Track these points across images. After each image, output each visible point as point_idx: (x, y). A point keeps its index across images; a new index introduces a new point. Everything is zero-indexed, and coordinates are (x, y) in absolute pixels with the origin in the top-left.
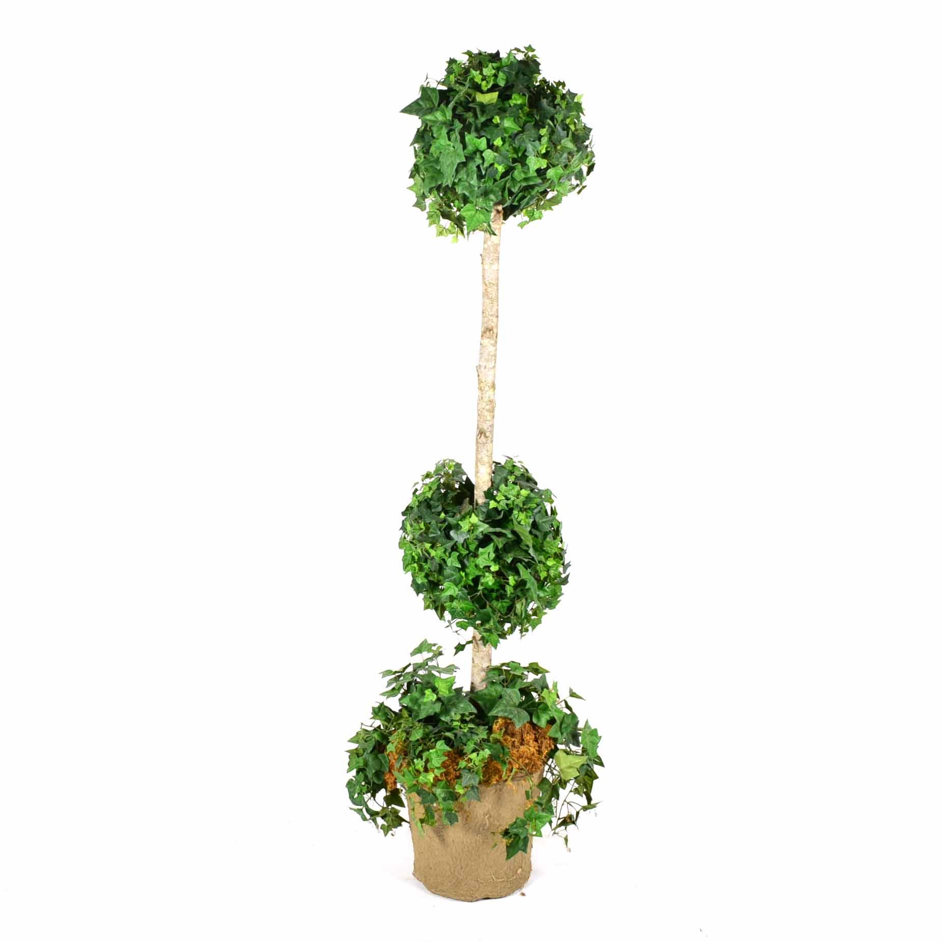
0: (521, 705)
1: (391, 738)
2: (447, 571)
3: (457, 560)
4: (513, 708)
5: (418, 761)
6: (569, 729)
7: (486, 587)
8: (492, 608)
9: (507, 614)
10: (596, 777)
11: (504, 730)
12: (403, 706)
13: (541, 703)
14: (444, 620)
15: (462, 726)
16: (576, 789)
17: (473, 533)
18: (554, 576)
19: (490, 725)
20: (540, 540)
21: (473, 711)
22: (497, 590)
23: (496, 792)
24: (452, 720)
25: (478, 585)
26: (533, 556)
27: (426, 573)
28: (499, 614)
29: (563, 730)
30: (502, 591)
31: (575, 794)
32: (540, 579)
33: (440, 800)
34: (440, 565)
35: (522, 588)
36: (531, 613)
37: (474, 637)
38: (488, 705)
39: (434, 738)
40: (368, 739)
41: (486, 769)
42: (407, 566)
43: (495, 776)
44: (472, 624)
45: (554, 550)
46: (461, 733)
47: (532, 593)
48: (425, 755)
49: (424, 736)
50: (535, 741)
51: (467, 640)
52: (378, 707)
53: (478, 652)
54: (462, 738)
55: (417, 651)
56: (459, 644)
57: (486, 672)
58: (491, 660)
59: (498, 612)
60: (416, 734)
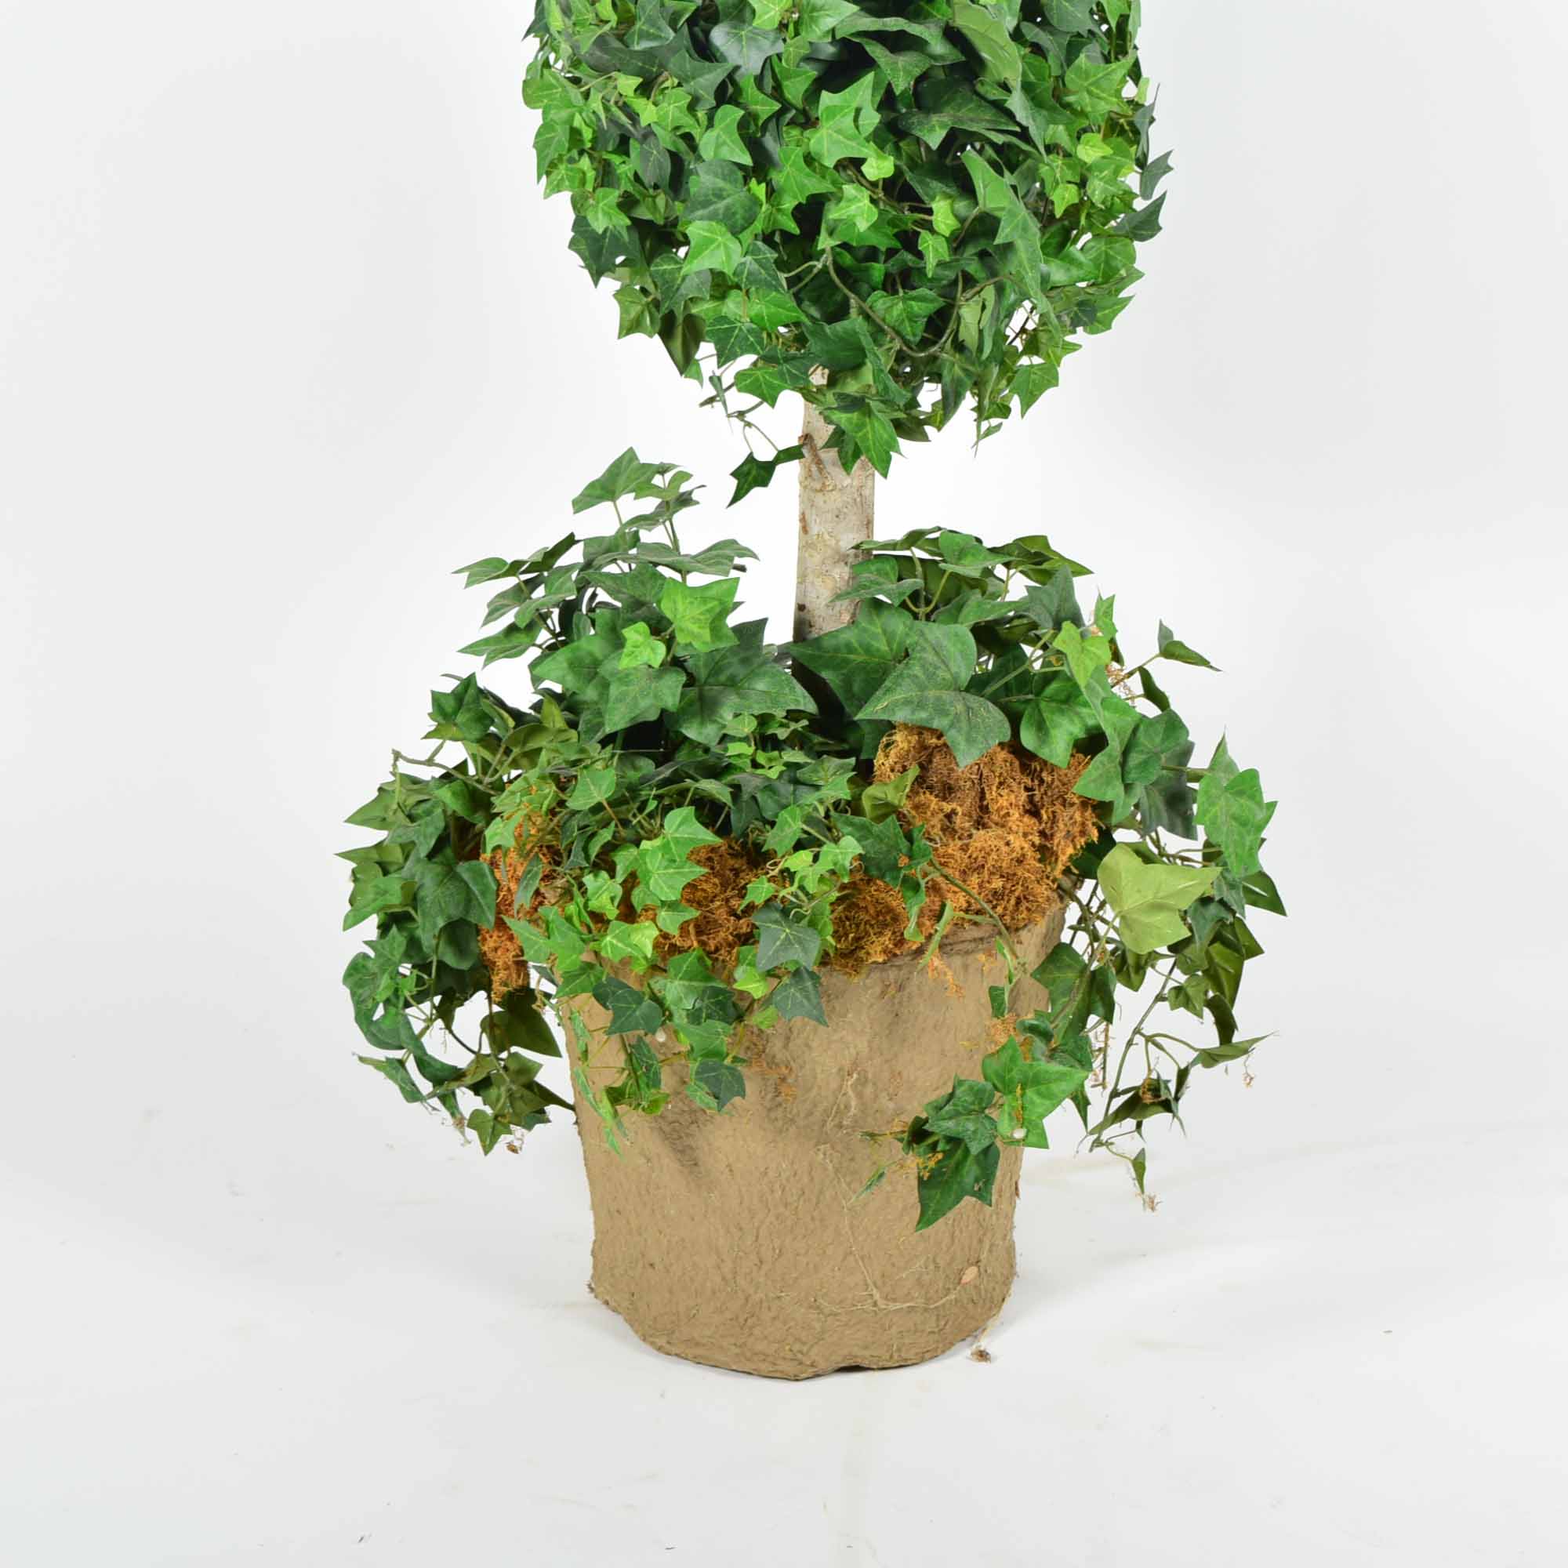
0: (977, 685)
1: (500, 803)
2: (701, 180)
3: (736, 136)
4: (947, 696)
5: (600, 880)
6: (1155, 773)
7: (846, 240)
8: (867, 317)
9: (924, 344)
10: (1255, 950)
11: (913, 772)
12: (548, 692)
13: (1055, 675)
14: (698, 377)
15: (761, 758)
16: (1179, 990)
17: (797, 34)
18: (1103, 203)
19: (863, 757)
20: (1053, 64)
21: (801, 708)
22: (891, 253)
23: (883, 993)
24: (724, 739)
25: (818, 233)
26: (1024, 123)
27: (626, 195)
28: (897, 345)
29: (1132, 776)
30: (908, 257)
31: (1173, 1007)
32: (1052, 215)
33: (680, 1019)
34: (676, 159)
35: (982, 244)
36: (1019, 344)
37: (807, 438)
38: (856, 688)
39: (656, 797)
40: (420, 810)
41: (848, 909)
42: (553, 165)
43: (881, 934)
44: (794, 377)
45: (1104, 107)
46: (758, 782)
47: (1021, 264)
48: (624, 860)
49: (620, 794)
50: (1027, 812)
51: (781, 448)
52: (453, 692)
53: (821, 490)
54: (759, 799)
55: (598, 492)
56: (750, 459)
57: (852, 567)
58: (869, 524)
59: (894, 335)
60: (592, 787)
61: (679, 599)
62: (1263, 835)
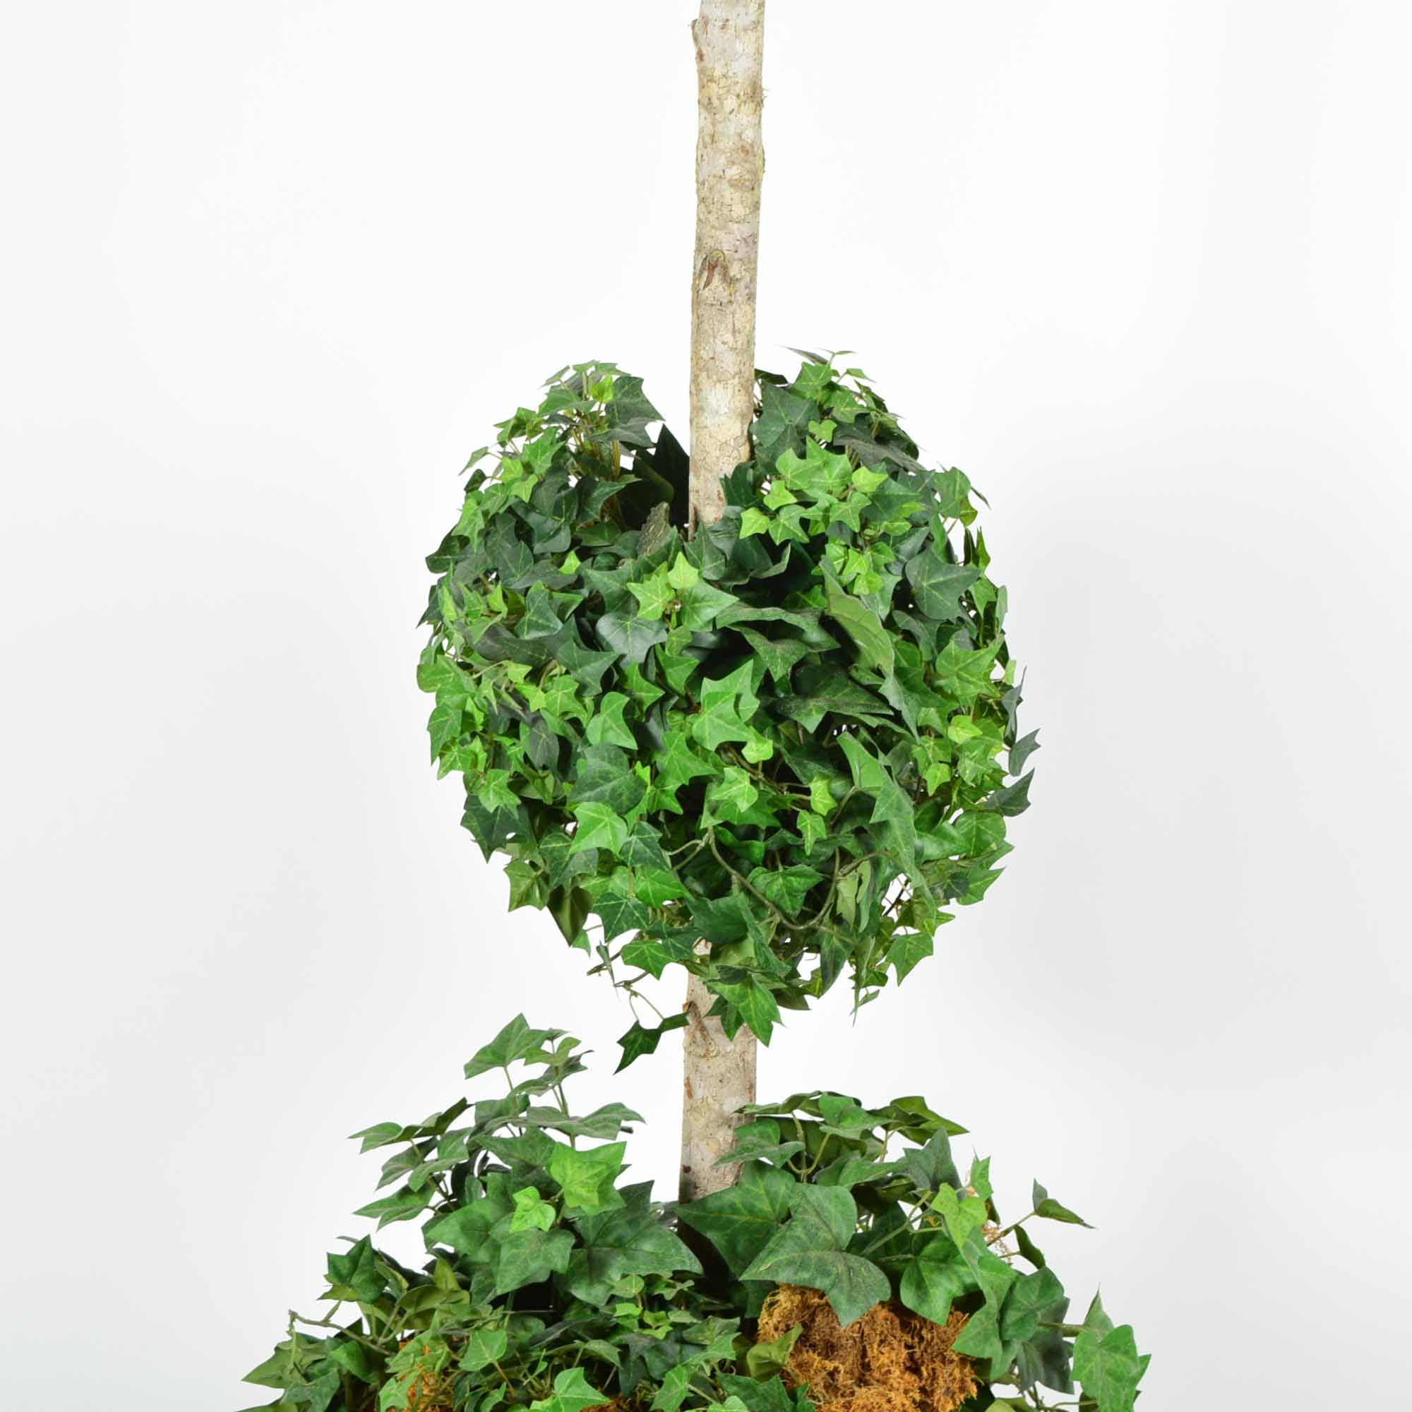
0: (858, 1244)
1: (394, 1364)
2: (588, 763)
3: (622, 722)
4: (829, 1256)
6: (1032, 1329)
7: (728, 819)
8: (748, 893)
9: (804, 917)
11: (797, 1331)
12: (442, 1253)
13: (930, 1237)
14: (586, 946)
15: (648, 1318)
17: (679, 624)
18: (973, 781)
19: (748, 1316)
20: (924, 651)
21: (687, 1268)
22: (771, 831)
24: (612, 1299)
25: (701, 813)
26: (897, 707)
27: (517, 775)
28: (778, 918)
29: (1010, 1332)
30: (788, 835)
32: (926, 793)
34: (564, 743)
35: (858, 822)
36: (894, 915)
37: (691, 1006)
38: (741, 1248)
39: (548, 1359)
40: (315, 1369)
42: (446, 747)
44: (679, 951)
45: (974, 690)
46: (644, 1342)
47: (895, 839)
49: (511, 1355)
50: (908, 1369)
51: (667, 1016)
52: (349, 1254)
53: (705, 1056)
54: (647, 1359)
55: (490, 1057)
56: (637, 1027)
57: (735, 1130)
58: (751, 1088)
59: (774, 909)
60: (483, 1348)
61: (568, 1164)
62: (1138, 1388)
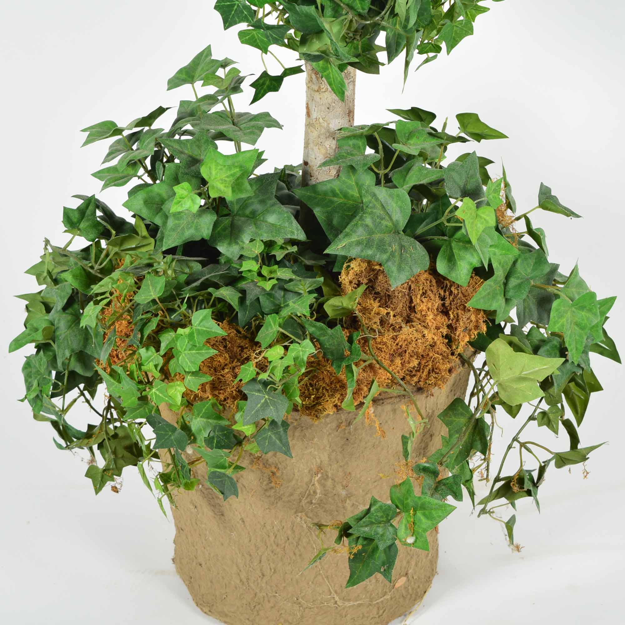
4: (387, 238)
5: (150, 353)
9: (370, 16)
10: (597, 387)
11: (364, 286)
15: (265, 271)
16: (544, 413)
21: (295, 237)
23: (338, 426)
24: (242, 256)
28: (350, 16)
29: (510, 294)
31: (540, 425)
33: (201, 441)
38: (335, 222)
39: (193, 298)
43: (332, 396)
46: (258, 291)
48: (166, 339)
49: (169, 293)
50: (442, 312)
51: (287, 67)
52: (78, 208)
53: (318, 91)
54: (261, 300)
55: (184, 76)
56: (265, 74)
57: (338, 140)
58: (350, 113)
59: (348, 10)
60: (151, 288)
61: (213, 167)
62: (607, 315)
